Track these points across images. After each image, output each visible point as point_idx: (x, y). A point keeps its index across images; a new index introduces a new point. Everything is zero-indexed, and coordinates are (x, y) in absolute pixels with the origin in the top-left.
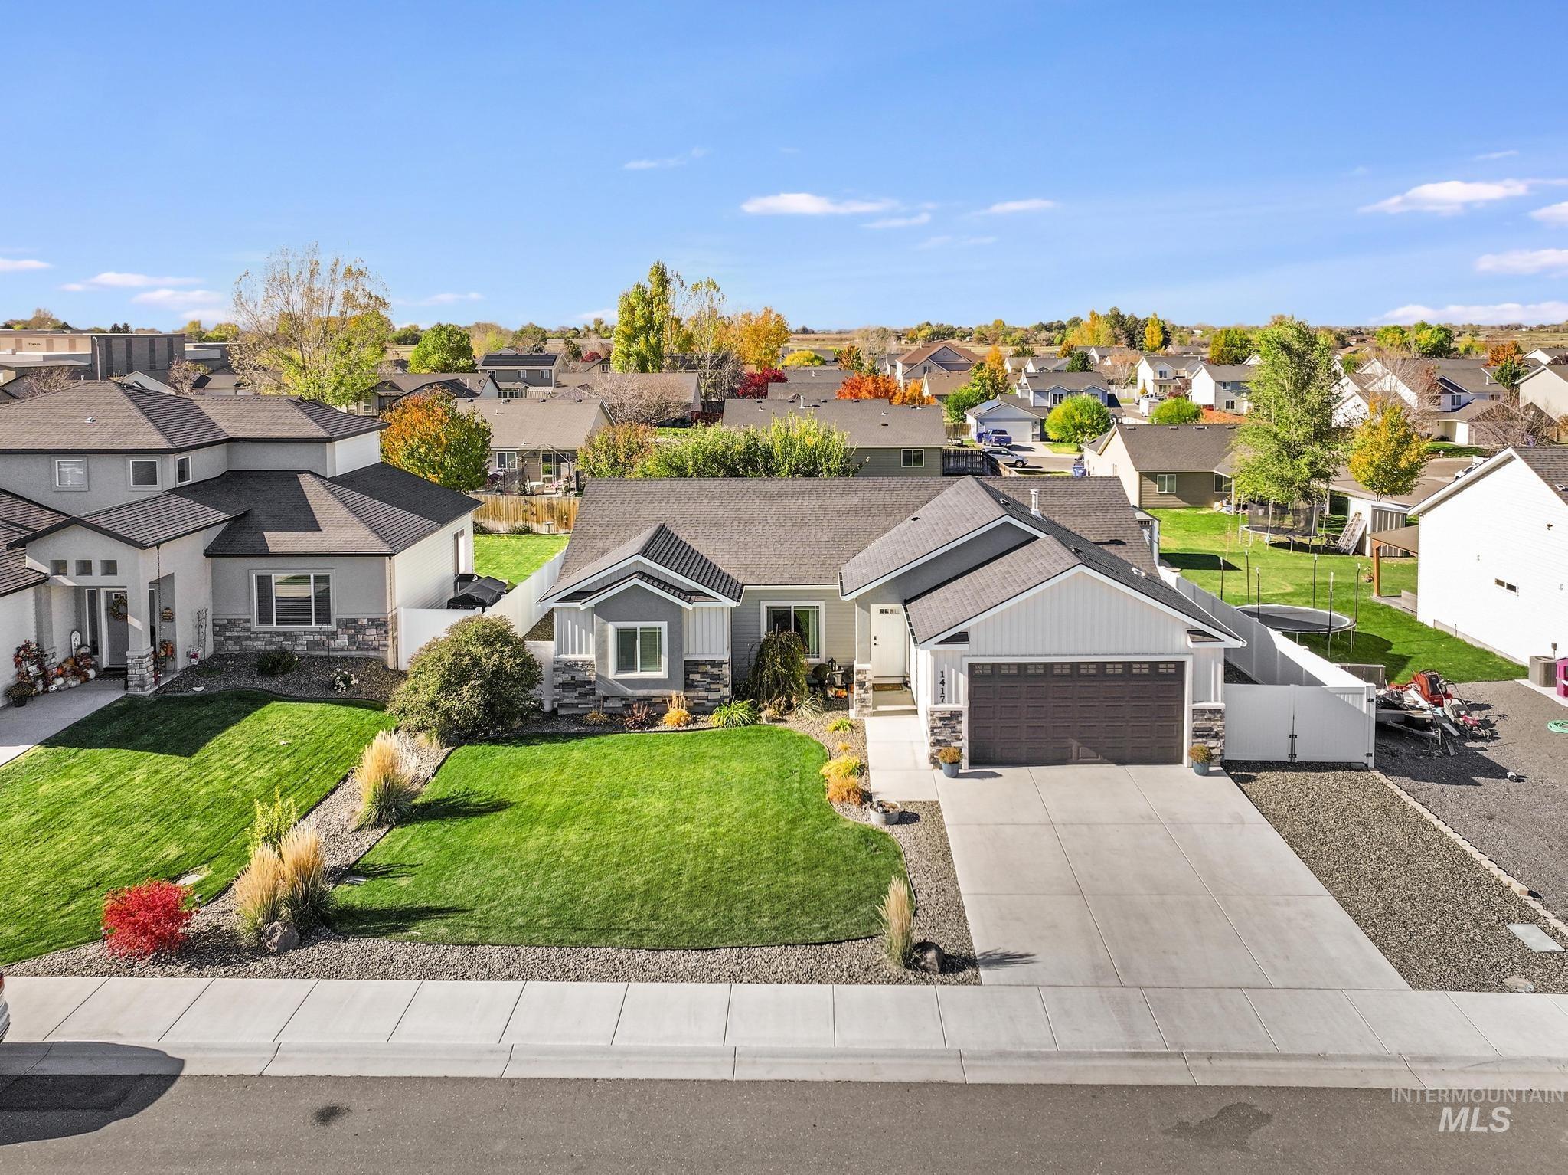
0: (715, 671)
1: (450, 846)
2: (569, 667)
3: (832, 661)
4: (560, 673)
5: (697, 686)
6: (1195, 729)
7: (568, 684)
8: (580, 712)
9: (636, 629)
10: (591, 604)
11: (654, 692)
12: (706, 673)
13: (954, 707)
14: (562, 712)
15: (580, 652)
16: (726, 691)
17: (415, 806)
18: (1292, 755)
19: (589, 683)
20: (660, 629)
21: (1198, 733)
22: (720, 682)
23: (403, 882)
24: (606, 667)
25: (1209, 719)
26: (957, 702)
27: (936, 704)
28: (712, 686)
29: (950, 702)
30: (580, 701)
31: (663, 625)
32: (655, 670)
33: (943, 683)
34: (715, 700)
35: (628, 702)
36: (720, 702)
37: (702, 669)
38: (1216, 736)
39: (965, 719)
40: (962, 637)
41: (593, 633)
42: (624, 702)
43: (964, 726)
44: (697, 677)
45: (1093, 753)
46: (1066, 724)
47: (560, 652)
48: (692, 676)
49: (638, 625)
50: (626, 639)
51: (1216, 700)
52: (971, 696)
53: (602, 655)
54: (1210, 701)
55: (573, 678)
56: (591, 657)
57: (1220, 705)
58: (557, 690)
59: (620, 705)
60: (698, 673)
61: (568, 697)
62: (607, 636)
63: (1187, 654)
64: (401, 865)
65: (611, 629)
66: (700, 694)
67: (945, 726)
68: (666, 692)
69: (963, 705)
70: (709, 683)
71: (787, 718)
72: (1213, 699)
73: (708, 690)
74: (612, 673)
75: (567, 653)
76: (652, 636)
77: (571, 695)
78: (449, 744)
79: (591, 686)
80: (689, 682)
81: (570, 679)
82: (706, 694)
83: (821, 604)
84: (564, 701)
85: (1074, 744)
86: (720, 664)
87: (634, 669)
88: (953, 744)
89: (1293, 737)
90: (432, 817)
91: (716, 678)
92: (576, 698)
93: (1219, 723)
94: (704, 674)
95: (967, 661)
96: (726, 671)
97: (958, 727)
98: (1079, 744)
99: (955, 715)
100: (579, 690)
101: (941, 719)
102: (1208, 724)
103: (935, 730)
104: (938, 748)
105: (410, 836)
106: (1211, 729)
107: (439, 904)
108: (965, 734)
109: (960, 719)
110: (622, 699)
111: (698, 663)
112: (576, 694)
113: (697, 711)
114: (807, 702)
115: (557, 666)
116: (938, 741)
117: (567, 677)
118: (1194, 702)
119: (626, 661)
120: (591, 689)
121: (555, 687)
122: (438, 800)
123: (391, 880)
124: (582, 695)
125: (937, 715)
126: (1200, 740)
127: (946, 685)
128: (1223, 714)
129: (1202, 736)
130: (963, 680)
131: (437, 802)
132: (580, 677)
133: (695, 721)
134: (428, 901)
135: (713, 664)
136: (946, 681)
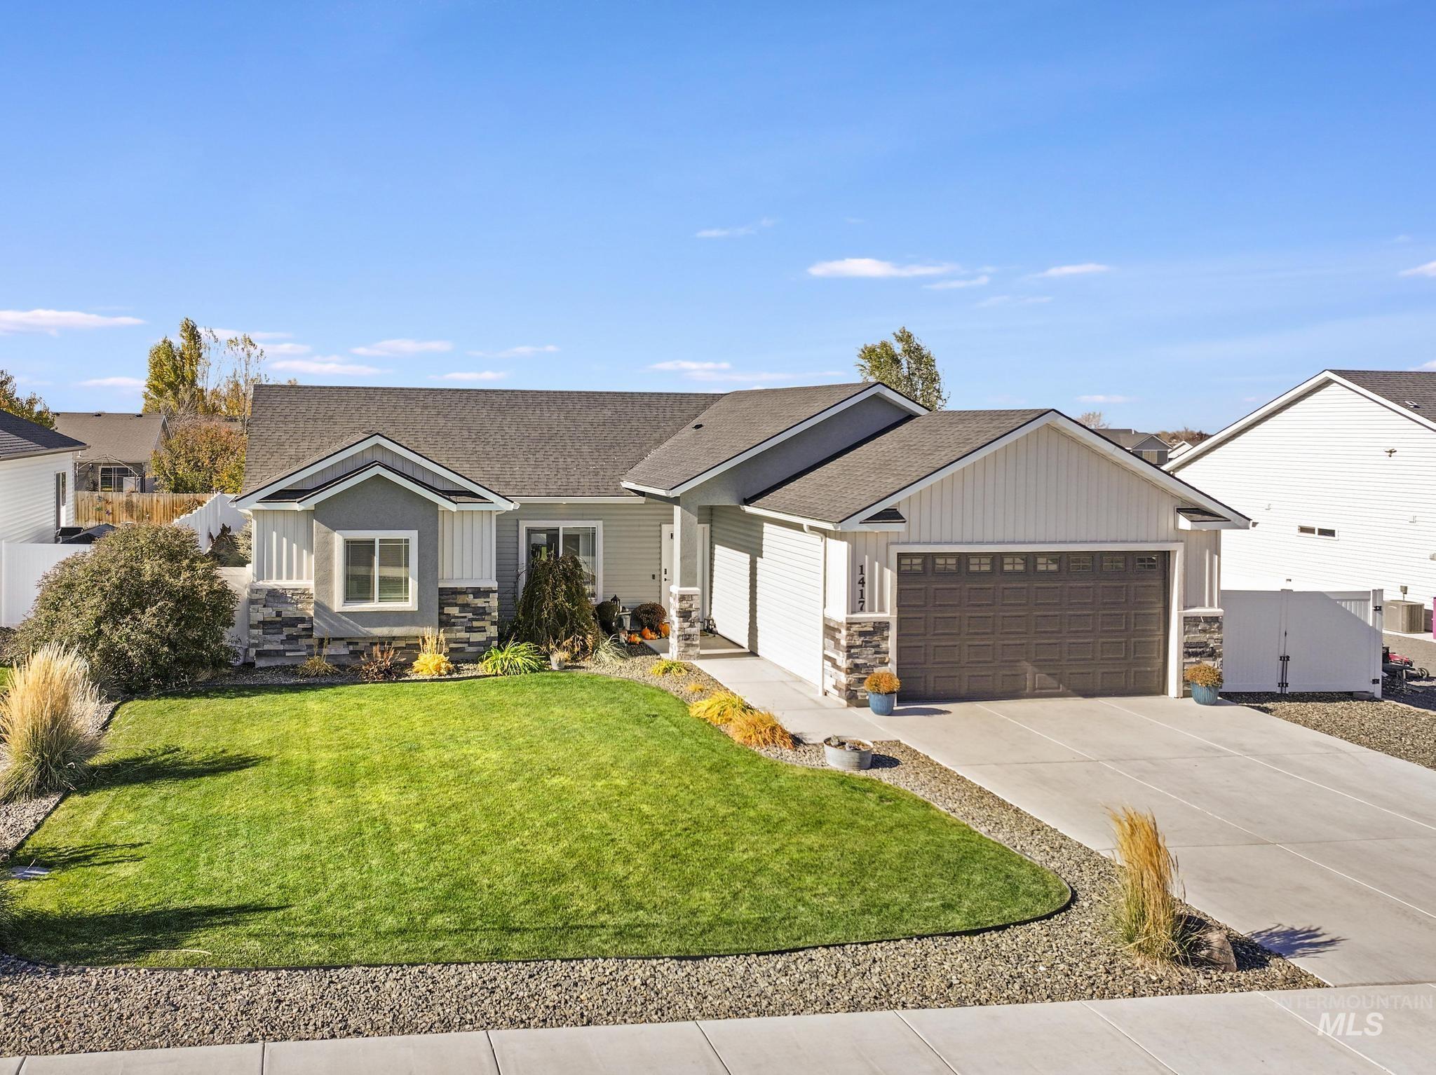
0: (480, 602)
1: (185, 818)
2: (275, 596)
3: (615, 599)
4: (260, 607)
5: (454, 624)
6: (1187, 645)
7: (271, 623)
8: (288, 663)
9: (373, 542)
10: (310, 503)
11: (397, 631)
12: (467, 605)
13: (877, 616)
14: (261, 663)
15: (289, 577)
16: (493, 631)
17: (94, 769)
18: (1283, 684)
19: (302, 620)
20: (407, 541)
21: (1192, 651)
22: (486, 618)
23: (127, 871)
24: (329, 594)
25: (1204, 631)
26: (882, 610)
27: (853, 612)
28: (475, 624)
29: (872, 610)
30: (287, 647)
31: (412, 536)
32: (400, 599)
33: (862, 582)
34: (478, 644)
35: (358, 648)
36: (486, 645)
37: (461, 599)
38: (1213, 654)
39: (892, 633)
40: (891, 515)
41: (311, 550)
42: (351, 648)
43: (891, 645)
44: (454, 611)
45: (1051, 682)
46: (1018, 642)
47: (260, 575)
48: (447, 610)
49: (377, 535)
50: (358, 553)
51: (1211, 605)
52: (901, 605)
53: (324, 579)
54: (1203, 605)
55: (279, 614)
56: (308, 583)
57: (1216, 611)
58: (255, 632)
59: (344, 651)
60: (456, 605)
61: (270, 642)
62: (332, 551)
63: (1177, 541)
64: (108, 846)
65: (338, 540)
66: (460, 635)
67: (866, 644)
68: (413, 631)
69: (889, 614)
70: (471, 620)
71: (582, 664)
72: (1207, 605)
73: (470, 629)
74: (337, 603)
75: (270, 577)
76: (395, 554)
77: (276, 637)
78: (110, 698)
79: (304, 626)
80: (444, 618)
81: (274, 614)
82: (467, 635)
83: (599, 525)
84: (266, 647)
85: (1028, 668)
86: (485, 593)
87: (368, 599)
88: (876, 670)
89: (1285, 659)
90: (128, 781)
91: (481, 613)
92: (282, 642)
93: (1216, 636)
94: (464, 607)
95: (895, 550)
96: (494, 601)
97: (883, 646)
98: (1036, 670)
99: (881, 627)
100: (286, 631)
101: (861, 634)
102: (1202, 638)
103: (852, 651)
104: (856, 676)
105: (104, 807)
106: (1206, 645)
107: (217, 901)
108: (892, 656)
109: (885, 633)
110: (349, 644)
111: (456, 592)
112: (283, 637)
113: (459, 657)
114: (606, 643)
115: (256, 596)
116: (856, 666)
117: (269, 613)
118: (1185, 607)
119: (358, 587)
120: (304, 629)
121: (252, 627)
122: (127, 760)
123: (99, 870)
124: (291, 639)
125: (855, 628)
126: (1193, 660)
127: (866, 585)
128: (1221, 623)
129: (1195, 654)
130: (890, 577)
131: (127, 763)
132: (289, 612)
133: (458, 670)
134: (192, 898)
135: (478, 593)
136: (866, 580)
